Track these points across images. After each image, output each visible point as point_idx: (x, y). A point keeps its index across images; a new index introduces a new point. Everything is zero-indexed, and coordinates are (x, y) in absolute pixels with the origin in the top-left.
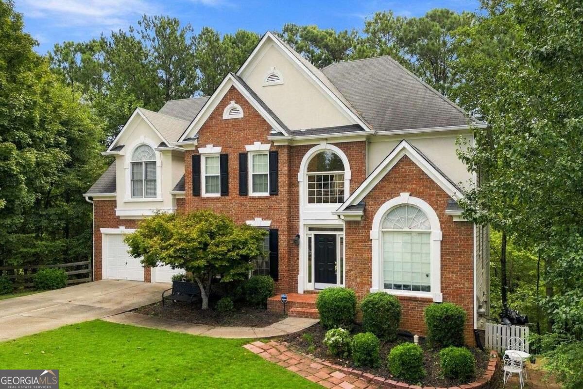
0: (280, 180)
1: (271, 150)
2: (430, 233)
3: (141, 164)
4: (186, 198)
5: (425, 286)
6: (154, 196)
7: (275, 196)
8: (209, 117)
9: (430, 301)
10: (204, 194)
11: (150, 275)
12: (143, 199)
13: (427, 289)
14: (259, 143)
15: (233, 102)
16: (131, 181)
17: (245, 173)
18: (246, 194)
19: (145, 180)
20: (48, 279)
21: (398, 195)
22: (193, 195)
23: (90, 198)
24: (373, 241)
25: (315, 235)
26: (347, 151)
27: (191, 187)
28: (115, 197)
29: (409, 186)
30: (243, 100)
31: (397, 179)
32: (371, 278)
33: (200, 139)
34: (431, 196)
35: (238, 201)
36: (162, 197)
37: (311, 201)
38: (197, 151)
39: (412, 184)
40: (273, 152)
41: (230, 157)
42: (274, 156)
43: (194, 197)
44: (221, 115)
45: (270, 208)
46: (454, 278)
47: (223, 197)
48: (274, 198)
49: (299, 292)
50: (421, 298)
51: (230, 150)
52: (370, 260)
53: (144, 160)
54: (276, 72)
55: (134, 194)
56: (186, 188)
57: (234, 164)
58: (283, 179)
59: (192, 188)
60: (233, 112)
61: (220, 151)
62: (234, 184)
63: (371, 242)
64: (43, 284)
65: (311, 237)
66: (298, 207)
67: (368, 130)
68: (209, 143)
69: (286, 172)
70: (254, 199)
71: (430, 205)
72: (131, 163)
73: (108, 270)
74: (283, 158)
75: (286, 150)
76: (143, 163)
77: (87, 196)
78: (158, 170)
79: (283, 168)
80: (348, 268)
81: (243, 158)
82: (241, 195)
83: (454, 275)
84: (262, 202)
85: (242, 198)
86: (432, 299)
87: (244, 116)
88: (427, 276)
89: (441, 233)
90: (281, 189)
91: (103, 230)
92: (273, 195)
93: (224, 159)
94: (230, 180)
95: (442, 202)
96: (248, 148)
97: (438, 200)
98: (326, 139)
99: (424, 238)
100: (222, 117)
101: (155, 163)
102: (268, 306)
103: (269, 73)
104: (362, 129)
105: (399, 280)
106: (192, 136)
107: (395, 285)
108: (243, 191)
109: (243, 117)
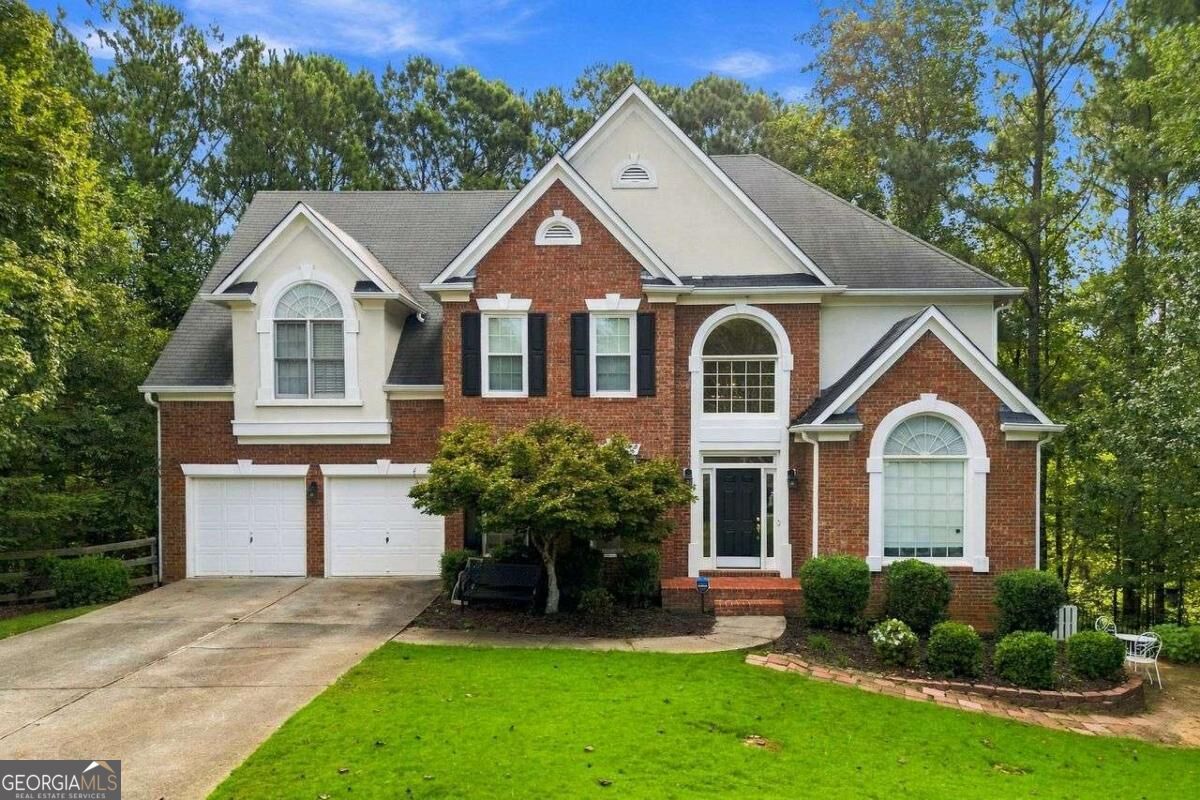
0: (658, 368)
1: (642, 311)
2: (963, 462)
3: (302, 324)
4: (446, 400)
5: (954, 549)
6: (342, 394)
7: (647, 398)
8: (502, 239)
9: (968, 571)
10: (486, 392)
11: (323, 562)
12: (309, 401)
13: (958, 552)
14: (618, 296)
15: (558, 213)
16: (276, 360)
17: (583, 352)
18: (586, 394)
19: (312, 360)
20: (96, 579)
21: (916, 397)
22: (464, 394)
23: (155, 396)
24: (871, 476)
25: (718, 470)
26: (785, 320)
27: (460, 377)
28: (231, 394)
29: (935, 382)
30: (580, 210)
31: (914, 371)
32: (867, 539)
33: (479, 280)
34: (972, 399)
35: (567, 407)
36: (361, 397)
37: (709, 407)
38: (473, 302)
39: (940, 380)
40: (644, 314)
41: (551, 319)
42: (647, 323)
43: (465, 398)
44: (532, 236)
45: (638, 422)
46: (1005, 533)
47: (535, 399)
48: (646, 401)
49: (690, 575)
50: (954, 567)
51: (550, 307)
52: (865, 510)
53: (309, 317)
54: (643, 164)
55: (280, 390)
56: (446, 379)
57: (559, 337)
58: (663, 368)
59: (460, 380)
60: (557, 233)
61: (527, 308)
62: (558, 373)
63: (868, 478)
64: (84, 592)
65: (708, 475)
66: (688, 418)
67: (829, 285)
68: (503, 291)
69: (672, 354)
70: (602, 402)
71: (970, 414)
72: (275, 321)
73: (197, 557)
74: (665, 327)
75: (672, 312)
76: (308, 323)
77: (147, 390)
78: (349, 341)
79: (665, 345)
80: (824, 524)
81: (580, 323)
82: (574, 395)
83: (1007, 527)
84: (620, 408)
85: (576, 401)
86: (971, 568)
87: (582, 243)
88: (958, 531)
89: (988, 461)
90: (660, 387)
91: (188, 469)
92: (645, 396)
93: (537, 324)
94: (550, 365)
95: (988, 410)
96: (592, 304)
97: (981, 407)
98: (747, 297)
99: (955, 471)
100: (534, 240)
101: (339, 325)
102: (664, 601)
103: (628, 163)
104: (818, 282)
105: (910, 540)
106: (462, 274)
107: (903, 549)
108: (580, 387)
109: (579, 243)
